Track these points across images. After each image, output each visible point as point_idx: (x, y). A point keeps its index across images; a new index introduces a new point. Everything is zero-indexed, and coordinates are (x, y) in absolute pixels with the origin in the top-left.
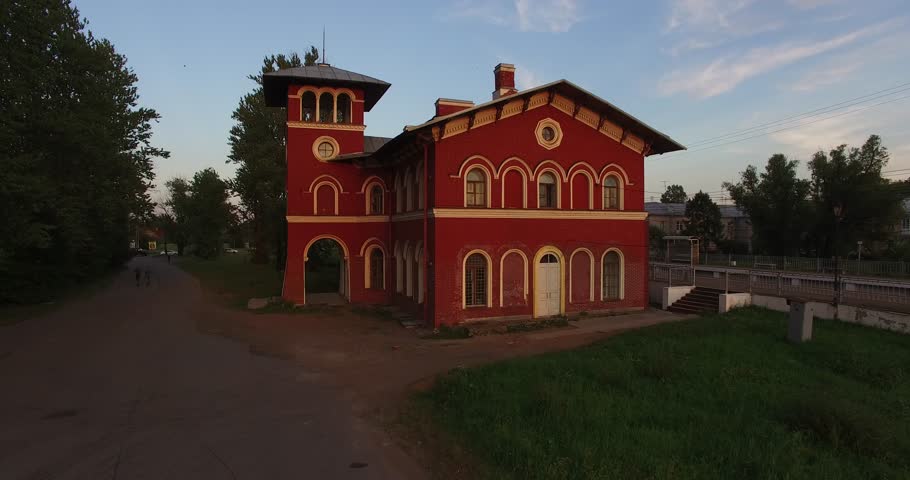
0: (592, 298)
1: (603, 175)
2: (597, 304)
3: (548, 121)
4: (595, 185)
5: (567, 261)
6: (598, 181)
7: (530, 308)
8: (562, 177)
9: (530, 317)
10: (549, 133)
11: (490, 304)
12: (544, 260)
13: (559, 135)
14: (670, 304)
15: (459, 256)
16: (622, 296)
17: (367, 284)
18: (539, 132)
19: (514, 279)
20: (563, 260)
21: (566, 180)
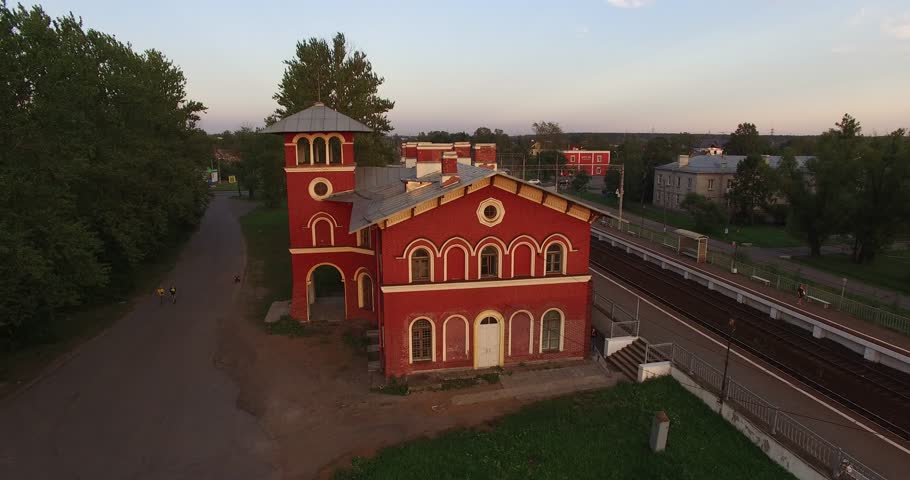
0: (531, 351)
1: (545, 246)
2: (536, 355)
3: (491, 201)
4: (537, 254)
5: (507, 322)
6: (540, 251)
7: (471, 362)
8: (503, 251)
9: (470, 368)
10: (490, 212)
11: (434, 359)
12: (485, 322)
13: (501, 212)
14: (609, 354)
15: (406, 322)
16: (561, 349)
17: (361, 304)
18: (481, 213)
19: (457, 338)
20: (502, 322)
21: (507, 252)
